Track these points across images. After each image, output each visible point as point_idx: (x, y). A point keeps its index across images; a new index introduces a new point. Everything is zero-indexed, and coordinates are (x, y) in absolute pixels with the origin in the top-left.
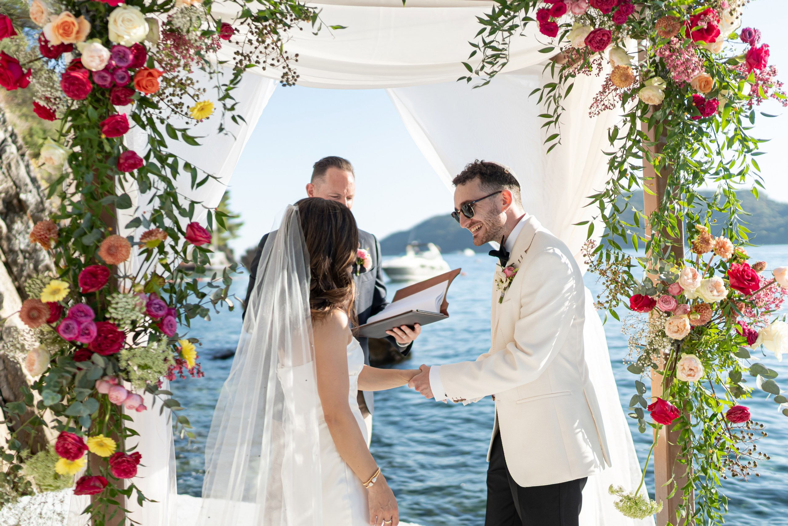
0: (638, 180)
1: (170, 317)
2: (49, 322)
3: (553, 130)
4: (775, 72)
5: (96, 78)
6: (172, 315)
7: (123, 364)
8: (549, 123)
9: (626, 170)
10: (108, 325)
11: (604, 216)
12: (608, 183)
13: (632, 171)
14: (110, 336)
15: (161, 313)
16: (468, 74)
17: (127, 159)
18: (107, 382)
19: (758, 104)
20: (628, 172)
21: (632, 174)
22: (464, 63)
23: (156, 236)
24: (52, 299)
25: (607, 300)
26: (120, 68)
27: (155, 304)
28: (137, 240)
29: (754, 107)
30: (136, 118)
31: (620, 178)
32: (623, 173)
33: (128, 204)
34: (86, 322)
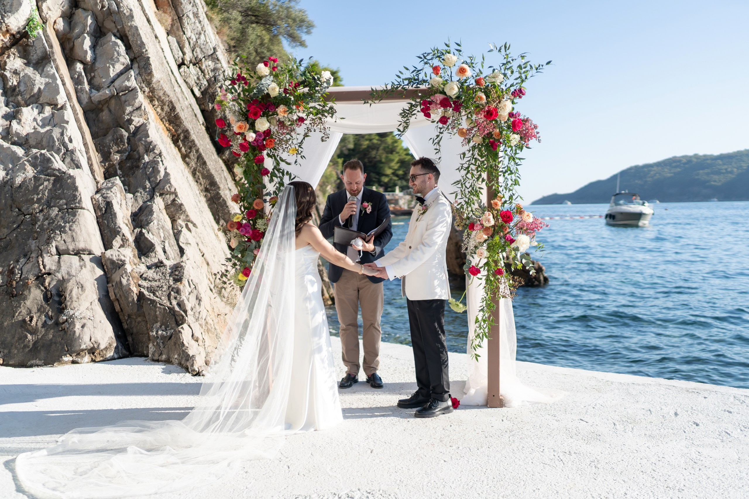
2: (238, 229)
5: (252, 144)
10: (256, 230)
14: (257, 234)
17: (264, 171)
18: (256, 250)
23: (274, 198)
24: (237, 221)
26: (260, 140)
28: (268, 200)
30: (268, 155)
31: (467, 173)
32: (468, 172)
33: (265, 187)
34: (248, 229)
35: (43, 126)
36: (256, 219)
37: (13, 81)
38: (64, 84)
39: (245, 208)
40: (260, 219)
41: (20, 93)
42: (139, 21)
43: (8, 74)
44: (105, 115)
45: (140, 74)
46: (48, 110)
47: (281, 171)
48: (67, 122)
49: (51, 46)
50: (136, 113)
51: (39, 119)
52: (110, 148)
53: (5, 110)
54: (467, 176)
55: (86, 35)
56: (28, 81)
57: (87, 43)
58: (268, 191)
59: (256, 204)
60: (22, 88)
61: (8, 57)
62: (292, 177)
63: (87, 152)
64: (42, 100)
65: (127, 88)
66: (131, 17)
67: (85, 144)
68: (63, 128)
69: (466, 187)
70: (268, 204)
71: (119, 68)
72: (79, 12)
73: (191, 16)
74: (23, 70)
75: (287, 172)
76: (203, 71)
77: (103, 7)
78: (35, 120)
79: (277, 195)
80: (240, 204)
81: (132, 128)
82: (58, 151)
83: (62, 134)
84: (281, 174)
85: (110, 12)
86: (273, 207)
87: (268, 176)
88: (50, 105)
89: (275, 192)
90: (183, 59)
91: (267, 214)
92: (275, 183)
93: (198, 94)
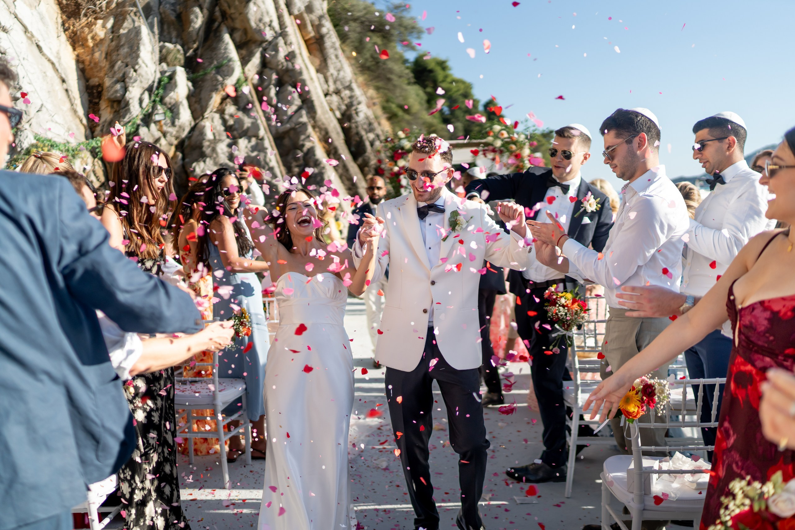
35: (252, 151)
37: (231, 122)
38: (262, 122)
41: (235, 130)
42: (305, 76)
43: (227, 117)
44: (286, 141)
45: (308, 113)
46: (254, 141)
48: (266, 149)
49: (252, 97)
50: (307, 140)
51: (249, 146)
52: (291, 163)
53: (228, 141)
55: (272, 86)
56: (239, 122)
57: (273, 92)
60: (237, 126)
61: (226, 105)
63: (279, 167)
64: (250, 133)
65: (300, 123)
66: (301, 73)
67: (278, 162)
68: (266, 153)
71: (294, 108)
72: (267, 71)
73: (333, 57)
74: (236, 114)
76: (342, 98)
77: (283, 67)
78: (246, 147)
81: (305, 149)
82: (264, 168)
83: (265, 157)
85: (287, 70)
88: (254, 136)
90: (328, 90)
93: (338, 114)
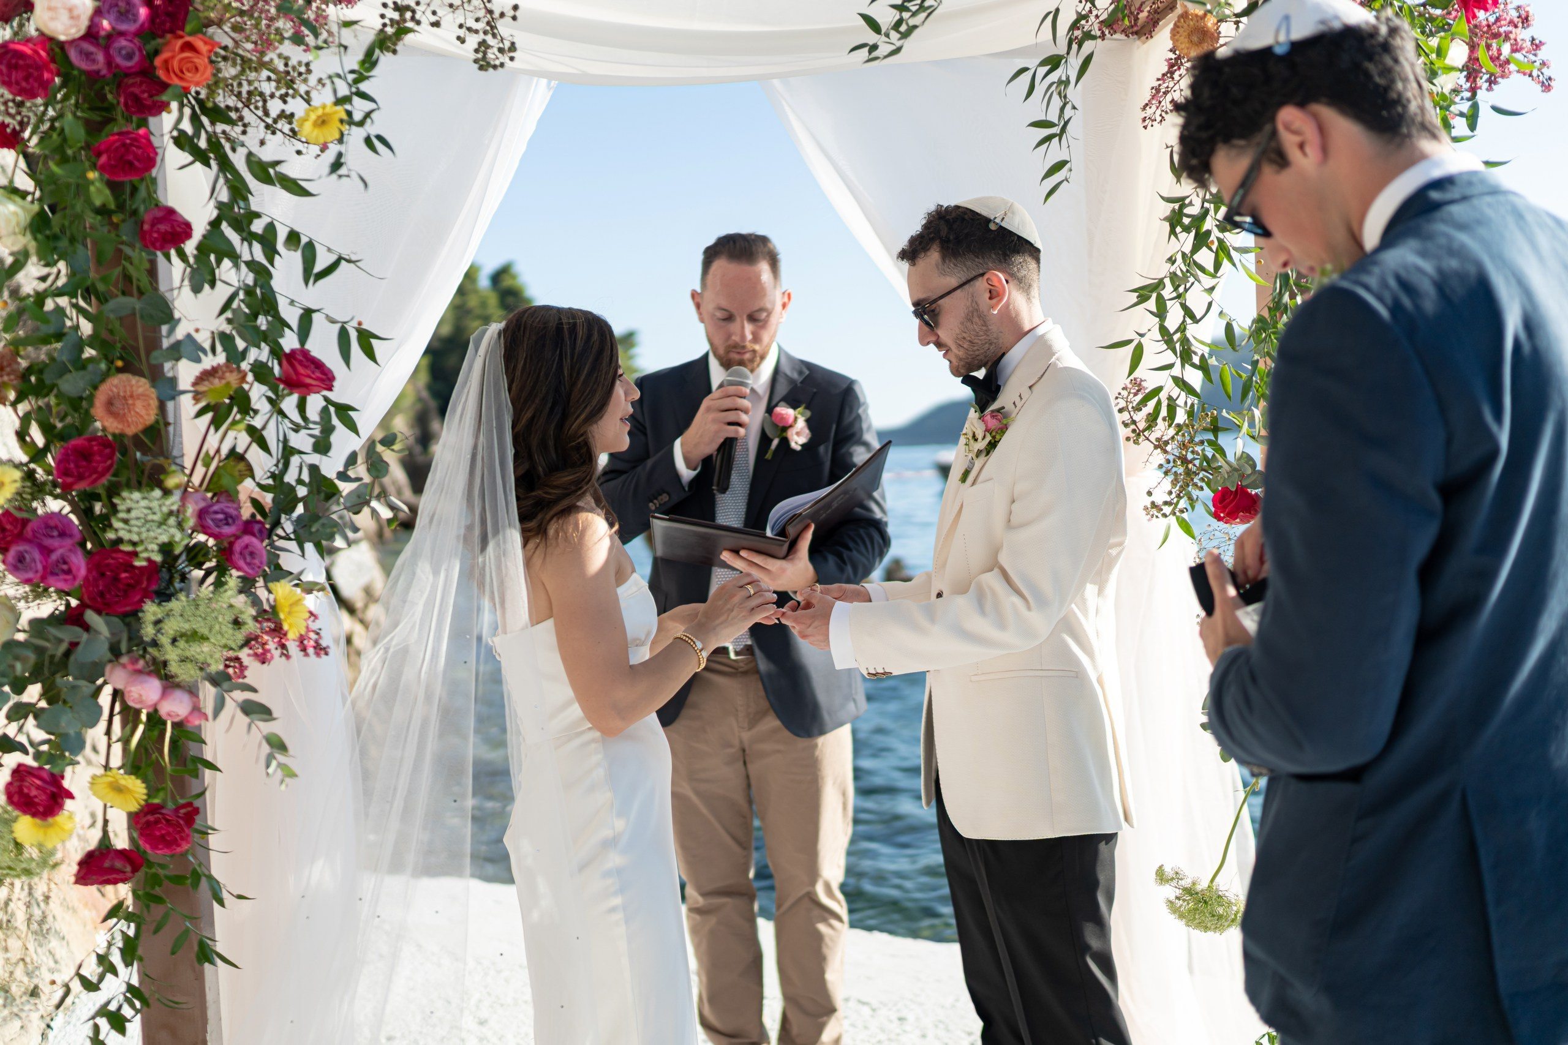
0: (1233, 253)
1: (247, 539)
3: (1055, 152)
4: (1527, 18)
6: (254, 535)
7: (148, 632)
8: (1048, 139)
9: (1208, 233)
10: (120, 555)
11: (1163, 330)
12: (1172, 260)
13: (1221, 235)
14: (124, 575)
15: (227, 530)
16: (871, 37)
17: (156, 221)
18: (124, 666)
19: (1490, 89)
20: (1213, 238)
21: (1221, 241)
22: (861, 15)
23: (221, 378)
25: (1168, 499)
26: (121, 34)
27: (216, 512)
28: (186, 383)
29: (1481, 95)
30: (182, 141)
31: (1196, 249)
32: (1202, 240)
33: (166, 314)
34: (61, 548)
36: (113, 491)
39: (47, 429)
40: (139, 486)
47: (257, 226)
54: (1197, 257)
58: (180, 333)
59: (110, 403)
62: (319, 267)
69: (1188, 312)
70: (187, 405)
75: (293, 238)
79: (235, 357)
80: (23, 408)
84: (257, 248)
86: (216, 423)
87: (182, 256)
89: (226, 339)
91: (188, 463)
92: (222, 292)
